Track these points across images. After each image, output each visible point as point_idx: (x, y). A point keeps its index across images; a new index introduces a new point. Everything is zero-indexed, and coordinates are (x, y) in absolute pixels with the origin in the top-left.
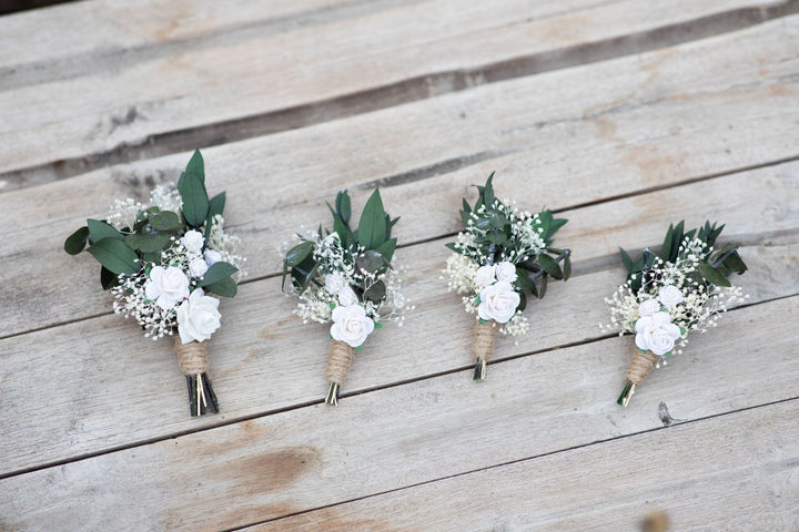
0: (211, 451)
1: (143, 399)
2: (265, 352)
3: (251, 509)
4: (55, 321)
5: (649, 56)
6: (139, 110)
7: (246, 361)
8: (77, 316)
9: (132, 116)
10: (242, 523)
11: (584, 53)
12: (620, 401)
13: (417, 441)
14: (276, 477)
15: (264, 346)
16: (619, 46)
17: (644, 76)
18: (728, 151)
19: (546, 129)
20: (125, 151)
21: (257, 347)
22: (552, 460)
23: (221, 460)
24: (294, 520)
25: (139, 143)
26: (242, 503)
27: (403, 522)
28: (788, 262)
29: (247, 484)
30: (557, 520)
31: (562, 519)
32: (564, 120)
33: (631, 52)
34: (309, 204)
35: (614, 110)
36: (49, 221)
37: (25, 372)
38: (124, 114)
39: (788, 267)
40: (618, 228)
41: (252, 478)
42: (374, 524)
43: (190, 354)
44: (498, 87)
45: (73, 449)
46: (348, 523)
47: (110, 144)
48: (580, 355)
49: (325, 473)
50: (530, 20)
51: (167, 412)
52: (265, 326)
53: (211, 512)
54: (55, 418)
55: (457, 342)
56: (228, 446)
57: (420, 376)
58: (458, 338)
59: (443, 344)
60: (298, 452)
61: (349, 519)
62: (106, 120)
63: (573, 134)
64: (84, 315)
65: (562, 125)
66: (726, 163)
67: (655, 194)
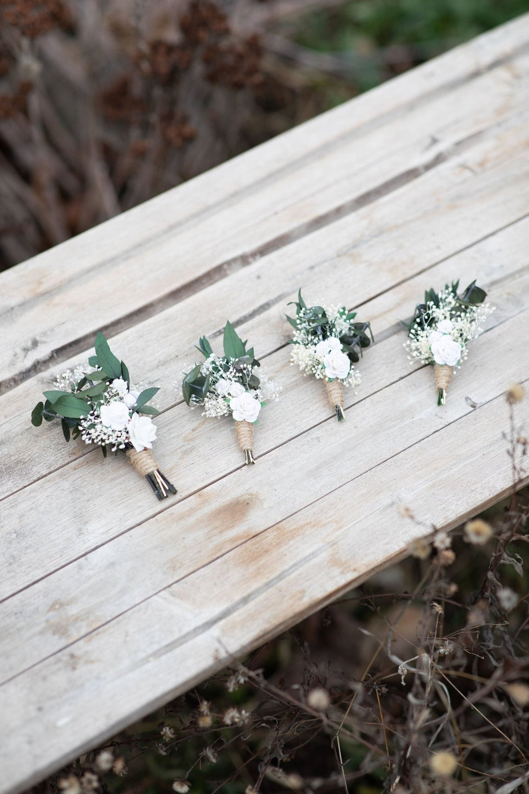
0: (182, 517)
1: (121, 502)
2: (192, 449)
3: (226, 542)
4: (39, 476)
5: (363, 211)
6: (38, 338)
7: (181, 458)
8: (52, 469)
9: (35, 343)
10: (224, 551)
11: (319, 222)
12: (439, 403)
13: (318, 468)
14: (233, 518)
15: (189, 446)
16: (339, 212)
17: (365, 223)
18: (438, 248)
19: (316, 269)
20: (38, 367)
21: (184, 448)
22: (411, 451)
23: (191, 520)
24: (258, 539)
25: (48, 358)
26: (217, 540)
27: (331, 516)
28: (505, 296)
29: (216, 528)
30: (431, 483)
31: (434, 481)
32: (326, 261)
33: (345, 214)
34: (180, 357)
35: (355, 246)
36: (7, 420)
37: (33, 511)
38: (29, 344)
39: (507, 299)
40: (390, 310)
41: (218, 523)
42: (312, 524)
43: (144, 459)
44: (273, 256)
45: (87, 545)
46: (295, 529)
47: (28, 363)
48: (400, 387)
49: (265, 505)
50: (276, 213)
51: (141, 504)
52: (184, 435)
53: (200, 552)
54: (66, 531)
55: (317, 405)
56: (192, 511)
57: (301, 432)
58: (316, 402)
59: (308, 409)
60: (242, 499)
61: (293, 527)
62: (19, 351)
63: (335, 267)
64: (57, 466)
65: (326, 264)
66: (439, 255)
67: (404, 285)
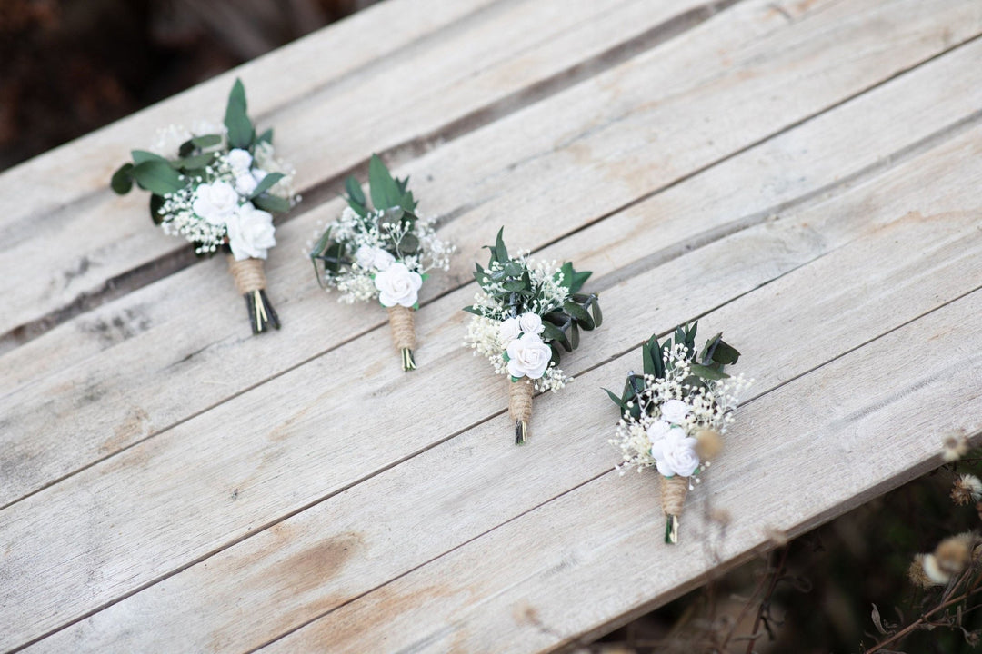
0: (245, 563)
1: (160, 531)
2: (279, 454)
3: (301, 609)
4: (49, 480)
5: (608, 75)
6: (91, 258)
7: (261, 467)
8: (71, 470)
9: (85, 266)
10: (295, 625)
11: (540, 90)
13: (461, 498)
14: (319, 571)
15: (277, 449)
16: (573, 75)
17: (606, 96)
18: (711, 143)
19: (519, 170)
20: (85, 302)
21: (268, 452)
22: (607, 479)
23: (257, 570)
24: (349, 608)
25: (99, 290)
26: (289, 605)
27: (466, 580)
28: (800, 230)
29: (291, 585)
30: (626, 535)
31: (632, 533)
32: (535, 157)
33: (586, 77)
34: (290, 301)
35: (583, 135)
36: (21, 386)
37: (28, 537)
38: (76, 266)
39: (802, 235)
40: (618, 243)
41: (294, 578)
42: (435, 590)
44: (460, 143)
45: (96, 599)
46: (407, 597)
47: (68, 297)
48: (610, 372)
49: (371, 554)
50: (476, 74)
51: (189, 539)
52: (273, 428)
53: (259, 622)
54: (70, 574)
55: (479, 394)
56: (261, 554)
57: (448, 436)
58: (479, 389)
59: (465, 399)
60: (337, 541)
61: (407, 592)
62: (59, 276)
63: (548, 167)
64: (78, 467)
65: (535, 162)
66: (711, 155)
67: (648, 202)
